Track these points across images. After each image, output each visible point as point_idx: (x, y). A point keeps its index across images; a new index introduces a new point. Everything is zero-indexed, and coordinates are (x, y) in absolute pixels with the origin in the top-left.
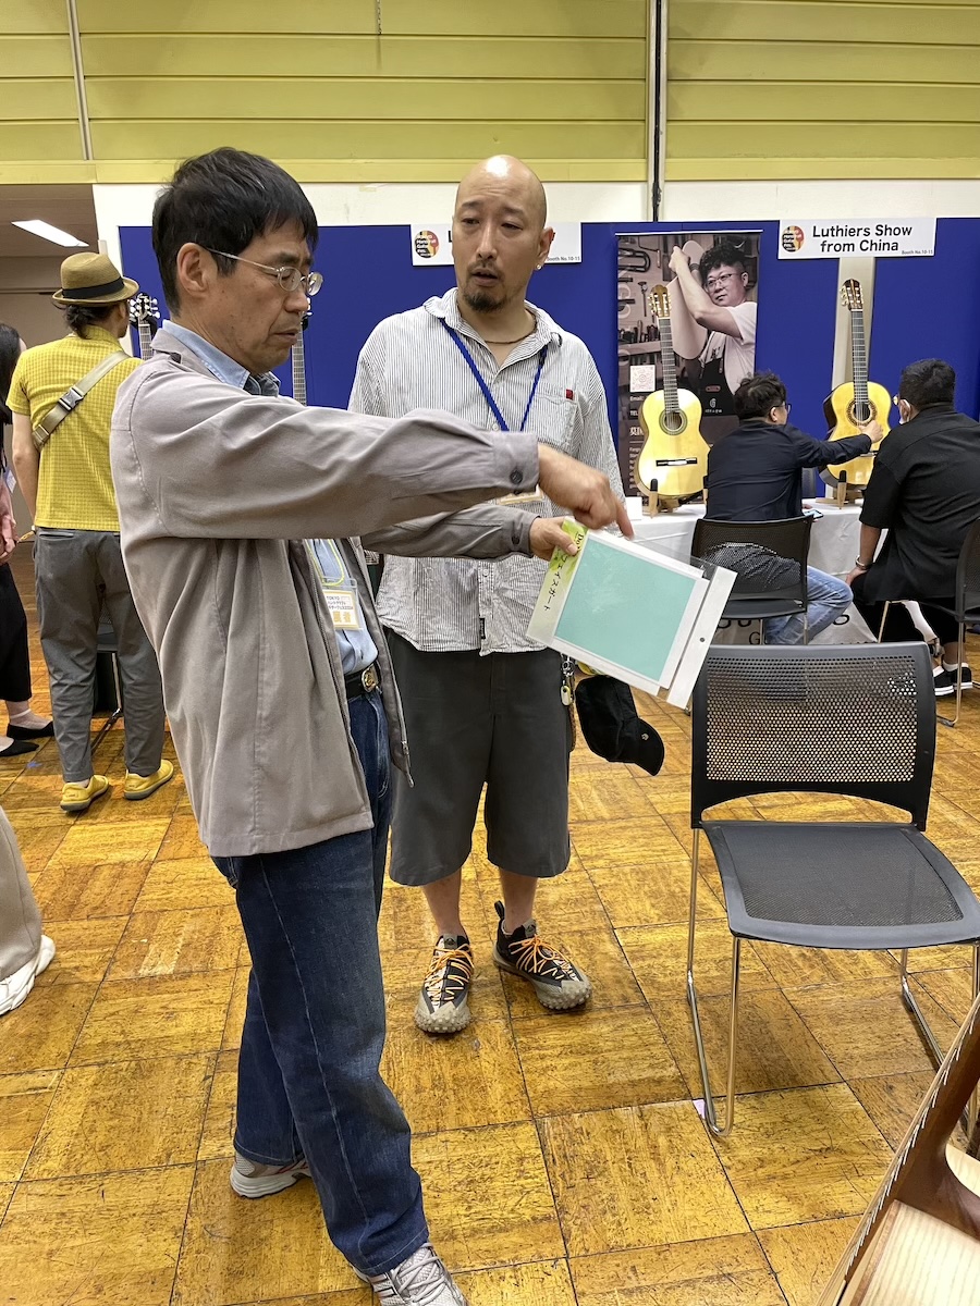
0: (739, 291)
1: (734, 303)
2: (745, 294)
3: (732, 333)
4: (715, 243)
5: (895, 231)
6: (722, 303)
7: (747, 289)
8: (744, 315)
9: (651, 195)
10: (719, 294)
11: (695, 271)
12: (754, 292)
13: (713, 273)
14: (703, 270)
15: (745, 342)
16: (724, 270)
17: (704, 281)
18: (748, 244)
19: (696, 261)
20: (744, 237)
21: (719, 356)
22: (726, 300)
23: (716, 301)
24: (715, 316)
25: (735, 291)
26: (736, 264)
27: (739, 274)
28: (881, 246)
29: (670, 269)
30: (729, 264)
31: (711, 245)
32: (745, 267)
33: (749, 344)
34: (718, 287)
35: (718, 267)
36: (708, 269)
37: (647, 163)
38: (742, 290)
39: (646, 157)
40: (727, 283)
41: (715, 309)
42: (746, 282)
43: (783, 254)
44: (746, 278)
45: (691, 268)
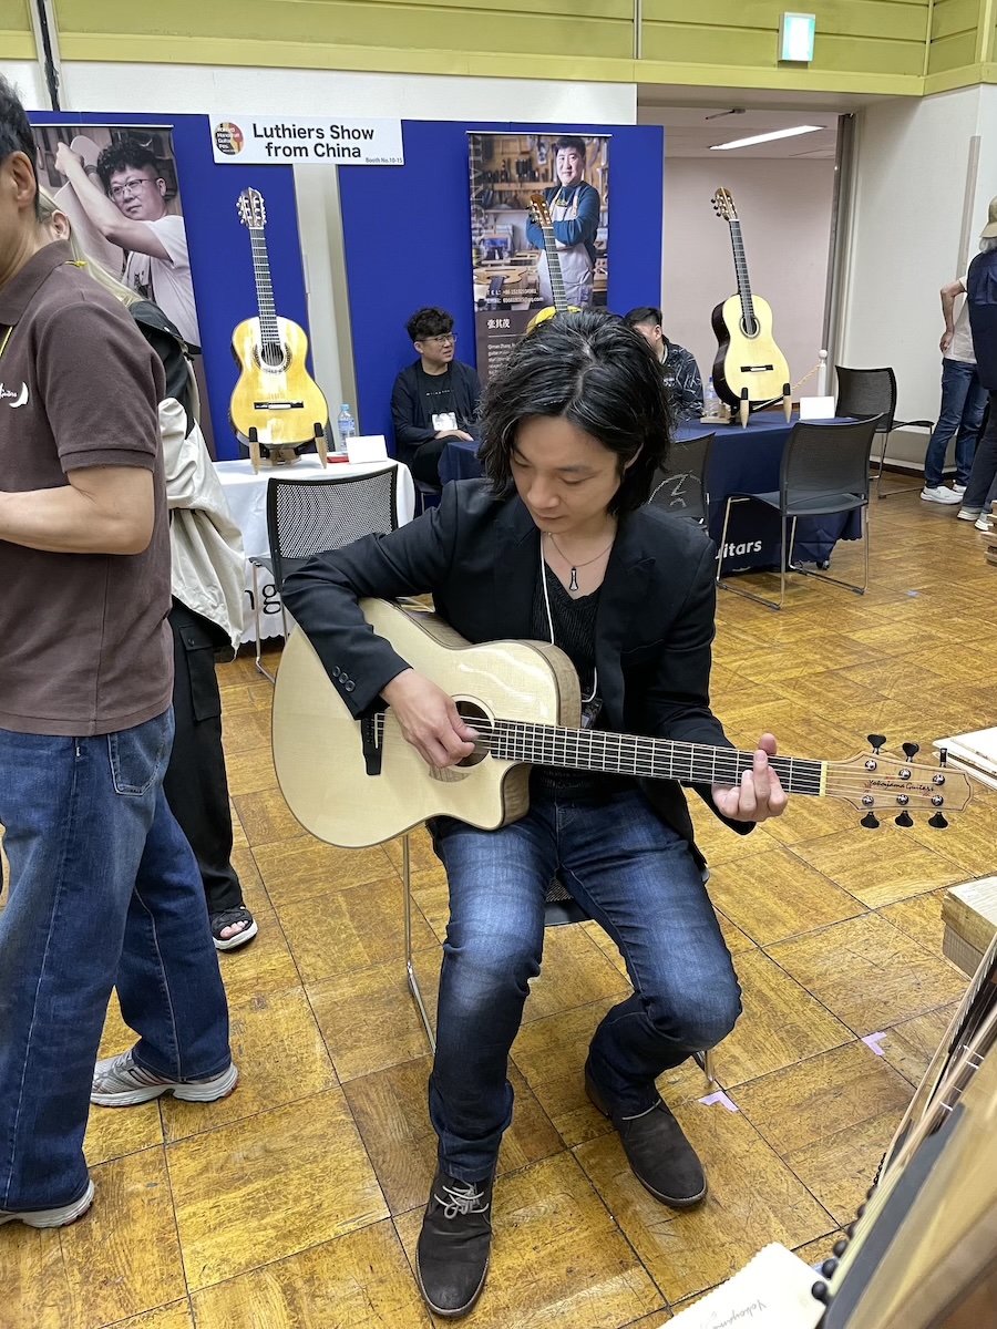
0: (156, 200)
1: (153, 217)
2: (165, 205)
3: (164, 258)
4: (114, 139)
6: (136, 216)
7: (167, 199)
8: (169, 230)
9: (45, 78)
10: (130, 205)
11: (93, 175)
12: (177, 202)
13: (118, 178)
14: (104, 173)
15: (177, 265)
16: (132, 174)
17: (108, 189)
18: (157, 142)
19: (92, 161)
20: (151, 133)
21: (145, 282)
22: (141, 213)
23: (129, 214)
24: (131, 233)
25: (151, 201)
26: (146, 167)
27: (153, 180)
29: (58, 172)
30: (138, 166)
31: (109, 142)
32: (158, 171)
33: (181, 268)
34: (127, 196)
35: (122, 170)
36: (110, 173)
37: (34, 36)
38: (161, 200)
39: (31, 28)
40: (138, 191)
41: (127, 223)
42: (163, 190)
43: (220, 157)
44: (163, 185)
45: (87, 171)
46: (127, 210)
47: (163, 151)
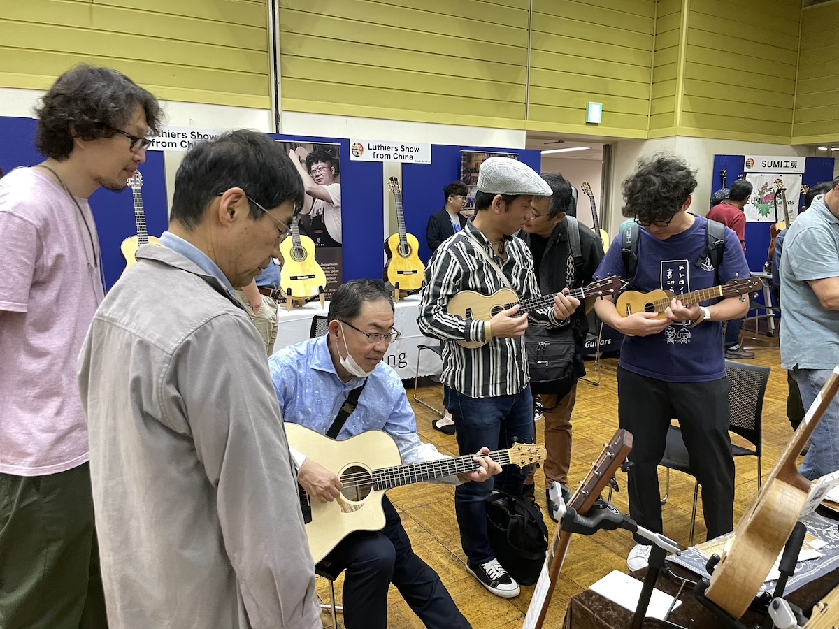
0: (330, 176)
1: (327, 183)
2: (334, 179)
3: (330, 202)
4: (315, 149)
5: (411, 150)
6: (320, 183)
7: (335, 176)
8: (334, 190)
9: (274, 118)
10: (318, 178)
11: (304, 164)
13: (314, 166)
14: (308, 164)
15: (336, 205)
16: (321, 164)
17: (309, 170)
18: (333, 151)
19: (304, 158)
20: (331, 147)
21: (321, 213)
22: (323, 182)
23: (317, 182)
24: (317, 190)
25: (328, 177)
26: (327, 162)
27: (330, 168)
28: (404, 157)
30: (323, 161)
32: (332, 164)
33: (338, 207)
34: (317, 174)
35: (317, 162)
36: (311, 164)
37: (271, 99)
38: (332, 176)
39: (270, 95)
40: (322, 172)
41: (316, 186)
42: (334, 172)
43: (353, 158)
44: (333, 170)
45: (301, 162)
46: (317, 180)
47: (335, 154)
